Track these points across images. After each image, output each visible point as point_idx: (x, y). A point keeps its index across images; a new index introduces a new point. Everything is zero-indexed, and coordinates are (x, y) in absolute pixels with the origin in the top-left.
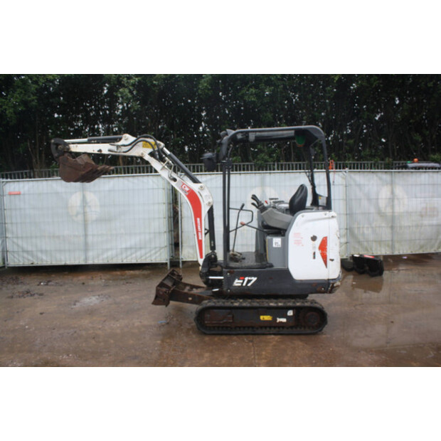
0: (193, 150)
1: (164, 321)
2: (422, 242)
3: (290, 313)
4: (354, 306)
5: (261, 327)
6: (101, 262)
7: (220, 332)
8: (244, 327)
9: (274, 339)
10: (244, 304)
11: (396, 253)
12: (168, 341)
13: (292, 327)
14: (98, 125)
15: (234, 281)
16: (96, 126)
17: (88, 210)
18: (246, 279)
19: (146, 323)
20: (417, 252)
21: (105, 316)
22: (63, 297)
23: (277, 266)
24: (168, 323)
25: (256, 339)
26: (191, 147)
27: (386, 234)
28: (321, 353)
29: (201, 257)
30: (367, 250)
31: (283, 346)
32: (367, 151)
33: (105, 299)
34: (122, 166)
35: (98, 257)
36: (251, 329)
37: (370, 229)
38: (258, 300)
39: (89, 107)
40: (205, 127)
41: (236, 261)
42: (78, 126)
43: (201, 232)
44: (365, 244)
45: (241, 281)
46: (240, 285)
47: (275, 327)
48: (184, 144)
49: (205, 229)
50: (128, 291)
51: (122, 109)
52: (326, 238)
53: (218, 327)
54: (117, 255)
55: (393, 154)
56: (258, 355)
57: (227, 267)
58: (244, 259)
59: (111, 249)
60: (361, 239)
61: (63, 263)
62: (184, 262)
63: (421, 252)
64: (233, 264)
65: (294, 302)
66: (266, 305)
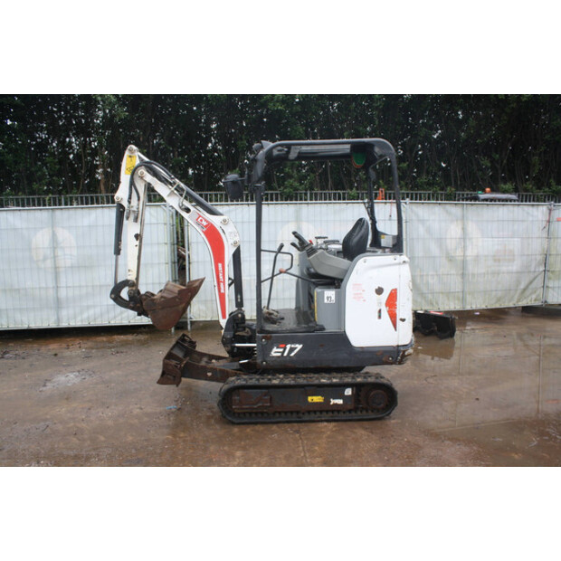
0: (199, 174)
1: (173, 407)
2: (500, 294)
3: (348, 392)
4: (426, 379)
5: (309, 412)
6: (79, 324)
7: (253, 421)
8: (286, 413)
9: (328, 428)
10: (287, 382)
11: (468, 308)
12: (182, 435)
13: (350, 411)
14: (71, 138)
15: (271, 350)
16: (68, 140)
17: (59, 253)
18: (288, 347)
19: (149, 410)
20: (493, 307)
21: (90, 401)
22: (27, 375)
23: (330, 328)
24: (179, 409)
25: (304, 428)
26: (198, 169)
27: (455, 284)
28: (393, 445)
29: (224, 317)
30: (432, 304)
31: (341, 438)
32: (424, 179)
33: (87, 377)
34: (104, 194)
35: (75, 318)
36: (295, 415)
37: (436, 277)
38: (304, 376)
39: (56, 112)
40: (215, 143)
41: (274, 322)
42: (41, 138)
43: (224, 282)
44: (430, 296)
45: (281, 350)
46: (279, 354)
47: (327, 412)
48: (188, 165)
49: (230, 279)
50: (120, 364)
51: (103, 118)
52: (396, 290)
53: (250, 413)
54: (102, 315)
55: (456, 182)
56: (309, 451)
57: (262, 331)
58: (283, 319)
59: (94, 306)
60: (425, 290)
61: (25, 326)
62: (192, 323)
63: (498, 306)
64: (269, 327)
65: (353, 378)
66: (316, 382)
